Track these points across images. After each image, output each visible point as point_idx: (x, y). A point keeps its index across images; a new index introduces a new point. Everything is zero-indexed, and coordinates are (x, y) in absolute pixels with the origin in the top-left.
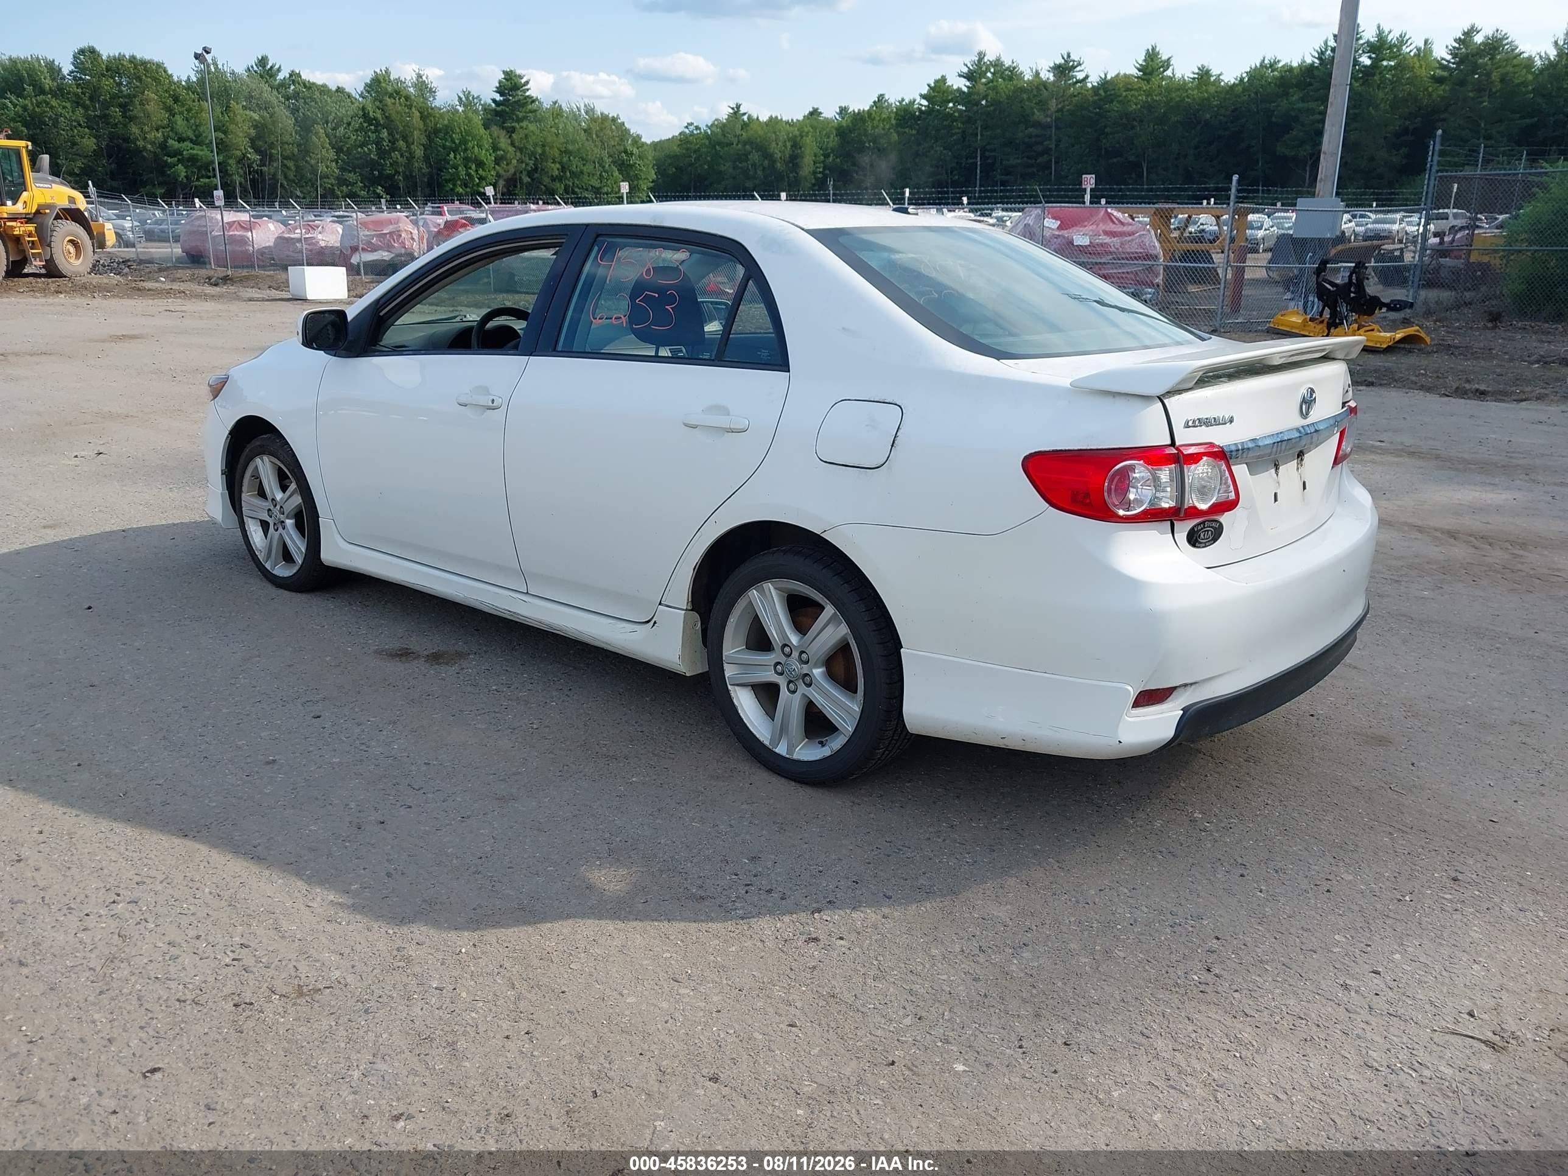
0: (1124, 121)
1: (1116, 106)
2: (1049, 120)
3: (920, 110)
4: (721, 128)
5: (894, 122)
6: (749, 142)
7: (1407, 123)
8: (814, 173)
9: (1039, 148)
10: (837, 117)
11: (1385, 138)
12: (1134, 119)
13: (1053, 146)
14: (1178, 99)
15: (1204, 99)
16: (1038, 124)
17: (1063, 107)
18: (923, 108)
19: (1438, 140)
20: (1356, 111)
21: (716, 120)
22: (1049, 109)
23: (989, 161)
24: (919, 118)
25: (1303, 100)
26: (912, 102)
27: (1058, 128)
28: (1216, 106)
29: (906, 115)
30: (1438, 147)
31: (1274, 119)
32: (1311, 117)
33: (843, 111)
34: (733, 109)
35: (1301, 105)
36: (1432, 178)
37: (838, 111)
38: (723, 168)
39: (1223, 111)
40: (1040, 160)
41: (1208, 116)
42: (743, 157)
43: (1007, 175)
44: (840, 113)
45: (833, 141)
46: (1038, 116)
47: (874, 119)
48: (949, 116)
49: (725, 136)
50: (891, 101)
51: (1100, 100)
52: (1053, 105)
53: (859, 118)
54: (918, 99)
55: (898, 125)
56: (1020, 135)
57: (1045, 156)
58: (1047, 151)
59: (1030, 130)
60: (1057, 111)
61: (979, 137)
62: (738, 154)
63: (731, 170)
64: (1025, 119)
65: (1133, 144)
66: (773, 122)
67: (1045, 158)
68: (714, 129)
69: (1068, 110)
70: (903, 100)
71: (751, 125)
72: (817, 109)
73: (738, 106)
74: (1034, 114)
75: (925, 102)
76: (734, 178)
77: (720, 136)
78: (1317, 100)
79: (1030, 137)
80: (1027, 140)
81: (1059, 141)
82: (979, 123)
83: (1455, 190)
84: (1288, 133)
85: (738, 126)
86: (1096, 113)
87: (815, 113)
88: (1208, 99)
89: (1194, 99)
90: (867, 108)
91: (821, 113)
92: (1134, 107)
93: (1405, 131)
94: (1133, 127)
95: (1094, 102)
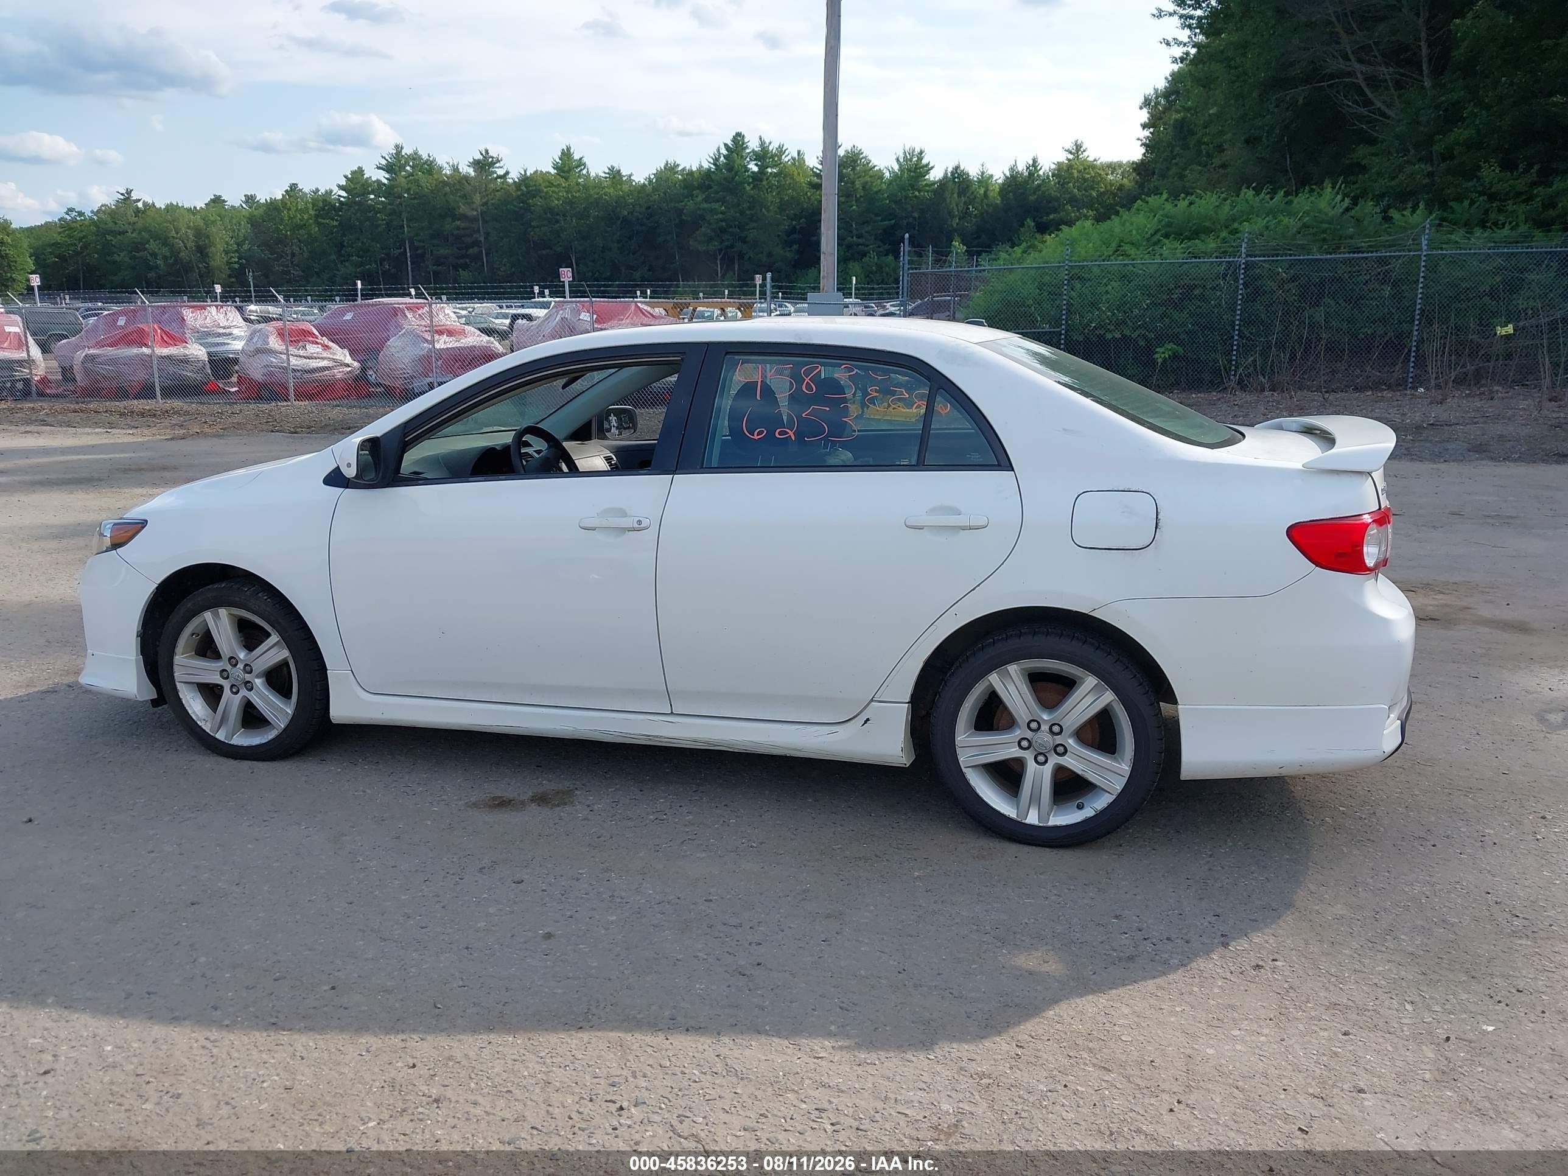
0: (549, 215)
1: (538, 201)
2: (475, 213)
3: (341, 203)
4: (109, 214)
5: (312, 212)
6: (145, 229)
7: (794, 223)
8: (228, 263)
9: (469, 240)
10: (244, 206)
11: (779, 236)
12: (558, 214)
13: (482, 239)
14: (596, 196)
15: (619, 197)
16: (464, 217)
17: (488, 200)
18: (342, 199)
19: (906, 242)
20: (752, 212)
21: (102, 206)
22: (473, 203)
23: (419, 251)
24: (340, 209)
25: (706, 200)
26: (329, 193)
27: (485, 222)
28: (632, 204)
29: (323, 205)
30: (907, 249)
31: (683, 217)
32: (715, 217)
33: (250, 199)
34: (122, 194)
35: (705, 205)
36: (906, 275)
37: (244, 199)
38: (116, 258)
39: (637, 208)
40: (471, 251)
41: (626, 213)
42: (138, 246)
43: (438, 265)
44: (246, 202)
45: (245, 229)
46: (463, 209)
47: (289, 209)
48: (370, 208)
49: (116, 223)
50: (306, 190)
51: (523, 194)
52: (477, 199)
53: (273, 207)
54: (335, 189)
55: (317, 216)
56: (448, 227)
57: (476, 248)
58: (477, 243)
59: (458, 223)
60: (483, 205)
61: (406, 229)
62: (133, 242)
63: (127, 259)
64: (450, 213)
65: (559, 236)
66: (171, 208)
67: (475, 250)
68: (102, 215)
69: (493, 204)
70: (318, 190)
71: (148, 213)
72: (220, 196)
73: (129, 192)
74: (459, 208)
75: (344, 194)
76: (134, 268)
77: (111, 225)
78: (718, 201)
79: (458, 228)
80: (455, 232)
81: (487, 234)
82: (404, 215)
83: (854, 282)
84: (698, 230)
85: (130, 212)
86: (521, 208)
87: (217, 201)
88: (623, 197)
89: (611, 197)
90: (279, 197)
91: (224, 201)
92: (556, 202)
93: (792, 231)
94: (557, 221)
95: (518, 197)
